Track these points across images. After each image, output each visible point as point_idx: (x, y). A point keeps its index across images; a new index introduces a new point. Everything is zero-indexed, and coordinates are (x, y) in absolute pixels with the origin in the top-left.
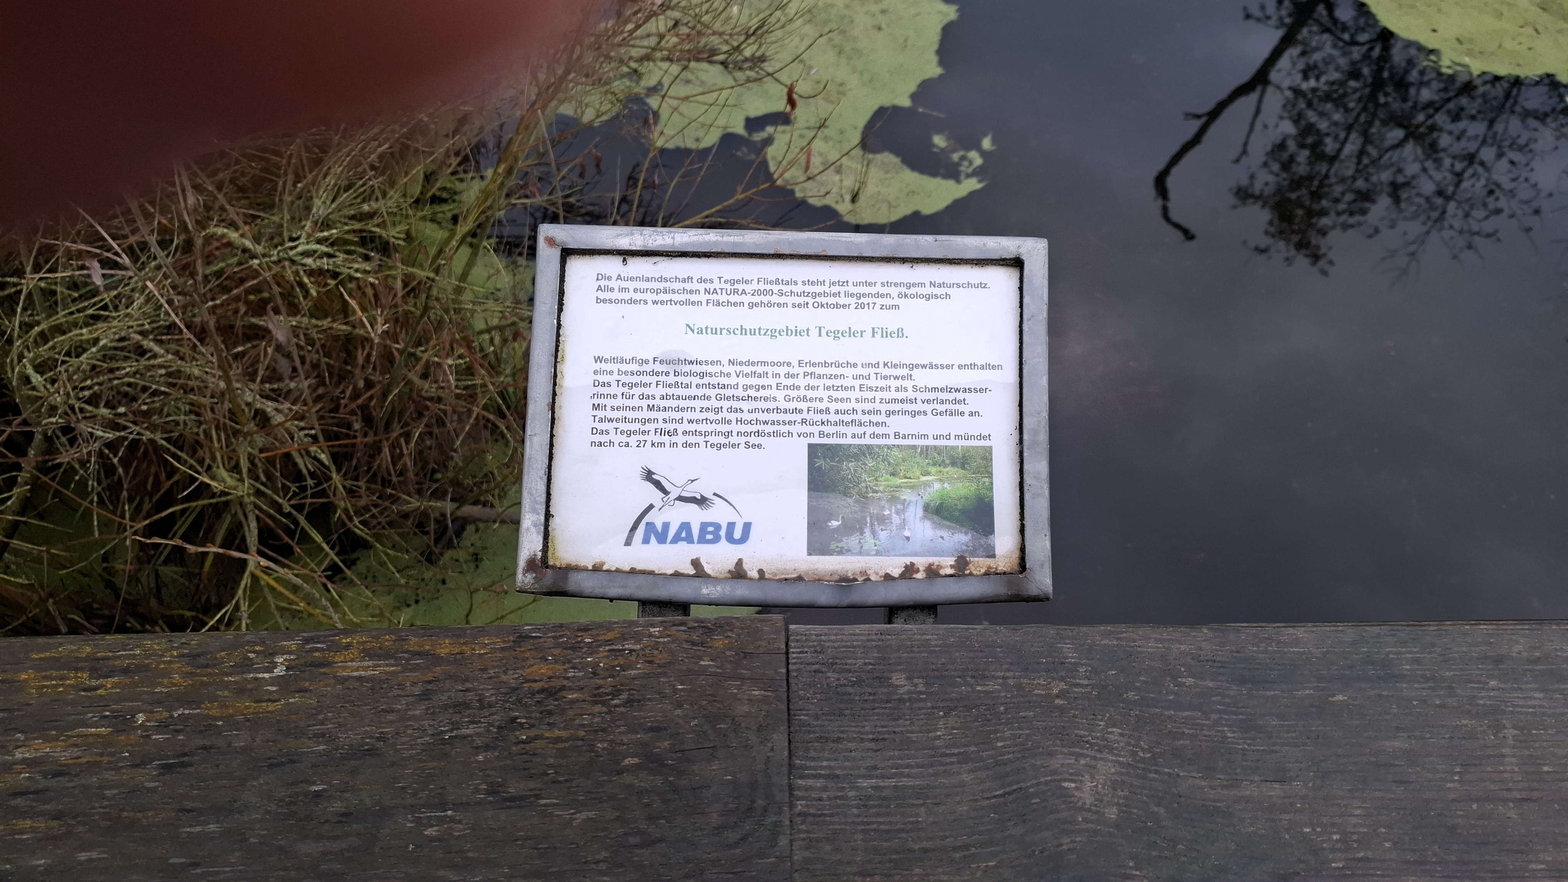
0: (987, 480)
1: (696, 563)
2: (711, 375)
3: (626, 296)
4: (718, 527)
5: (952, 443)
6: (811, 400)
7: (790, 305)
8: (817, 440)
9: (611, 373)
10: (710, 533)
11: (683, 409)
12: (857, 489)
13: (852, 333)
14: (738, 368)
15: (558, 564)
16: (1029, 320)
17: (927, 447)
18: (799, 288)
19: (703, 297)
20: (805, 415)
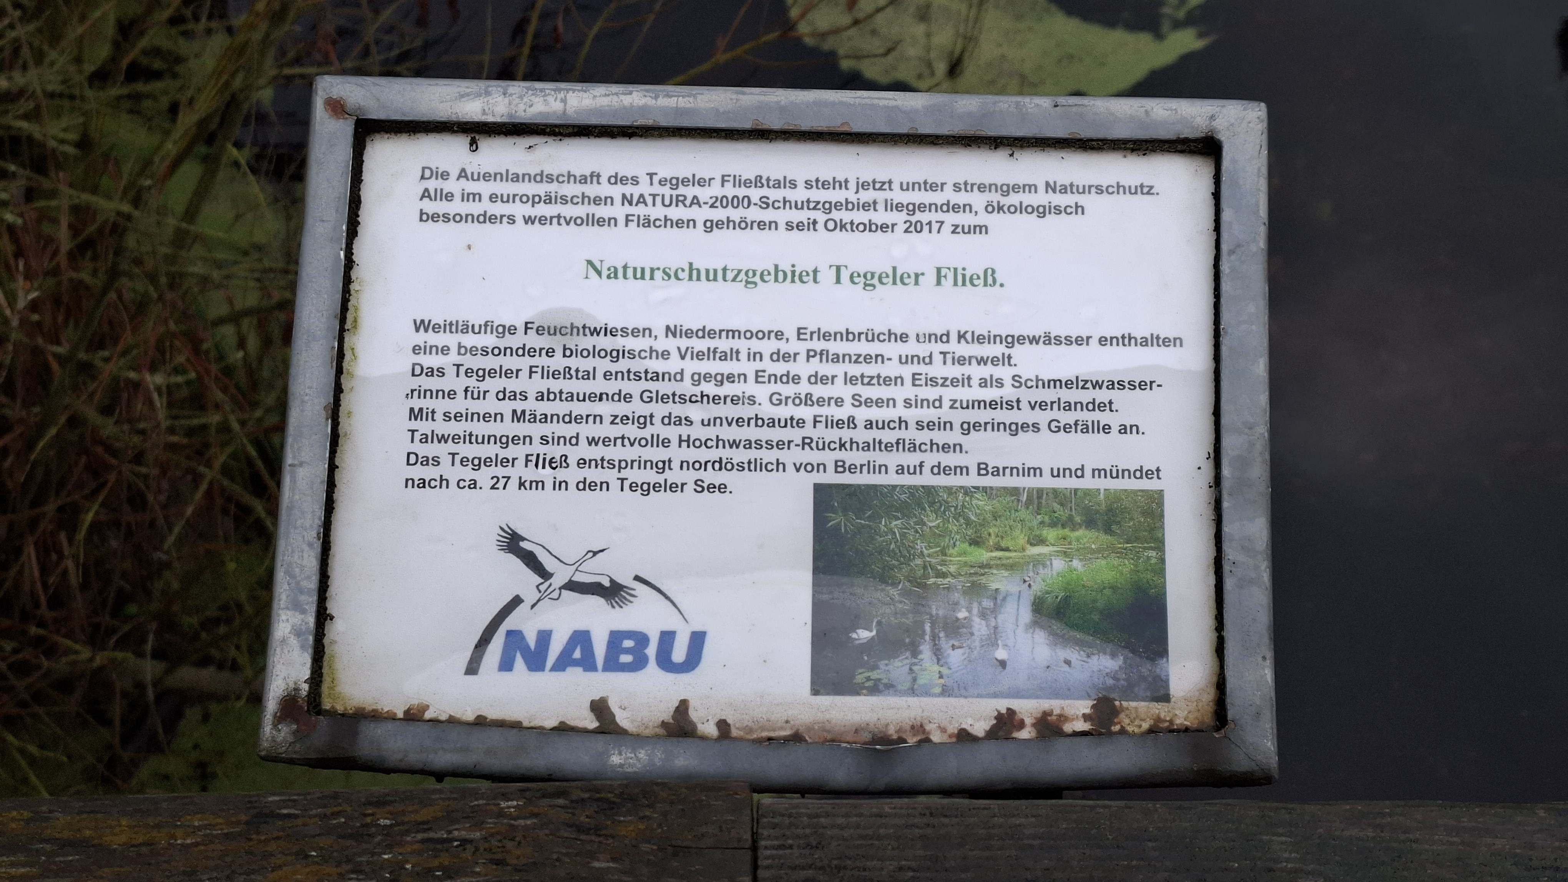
0: (1153, 554)
1: (600, 708)
2: (632, 355)
3: (475, 208)
4: (642, 639)
5: (1088, 483)
6: (820, 402)
7: (782, 226)
8: (830, 478)
9: (445, 350)
10: (627, 651)
11: (578, 419)
12: (905, 569)
13: (898, 278)
14: (684, 343)
15: (340, 708)
16: (1231, 252)
17: (1040, 491)
18: (800, 194)
19: (619, 211)
20: (808, 431)
